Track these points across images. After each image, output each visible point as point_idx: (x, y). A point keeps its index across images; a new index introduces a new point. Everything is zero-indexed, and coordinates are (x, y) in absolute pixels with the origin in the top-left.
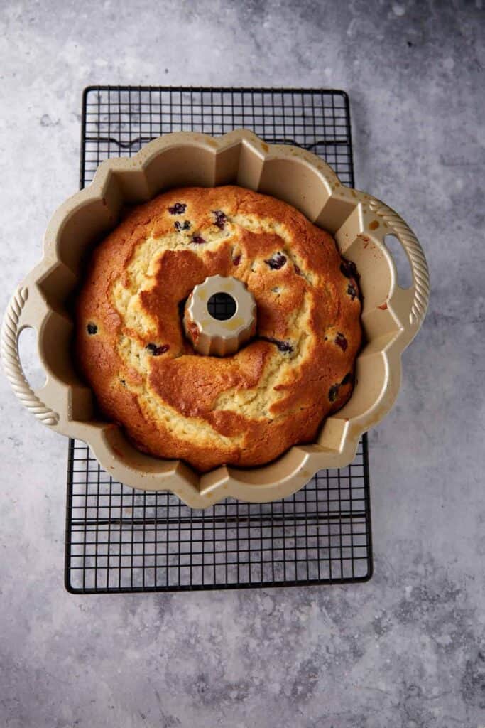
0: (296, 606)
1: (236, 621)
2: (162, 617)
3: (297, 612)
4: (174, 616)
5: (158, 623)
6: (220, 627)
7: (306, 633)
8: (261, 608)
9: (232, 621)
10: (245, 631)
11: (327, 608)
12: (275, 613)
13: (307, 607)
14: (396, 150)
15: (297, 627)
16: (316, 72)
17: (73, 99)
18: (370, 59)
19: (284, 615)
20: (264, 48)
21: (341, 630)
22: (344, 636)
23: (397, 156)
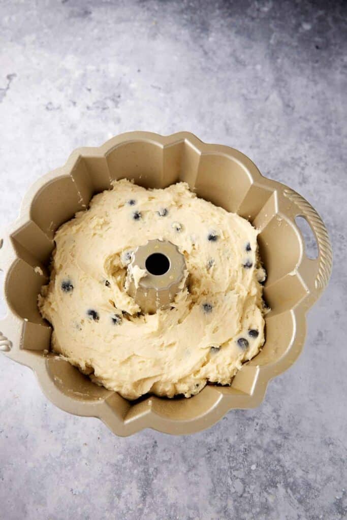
0: (263, 487)
1: (210, 503)
2: (144, 500)
3: (265, 494)
4: (155, 499)
5: (141, 506)
6: (196, 509)
7: (274, 514)
8: (233, 490)
9: (208, 503)
10: (218, 512)
11: (291, 489)
12: (245, 495)
13: (274, 489)
14: (315, 118)
15: (266, 508)
16: (250, 67)
17: (70, 91)
18: (289, 58)
19: (254, 497)
20: (210, 54)
21: (307, 511)
22: (309, 516)
23: (316, 122)
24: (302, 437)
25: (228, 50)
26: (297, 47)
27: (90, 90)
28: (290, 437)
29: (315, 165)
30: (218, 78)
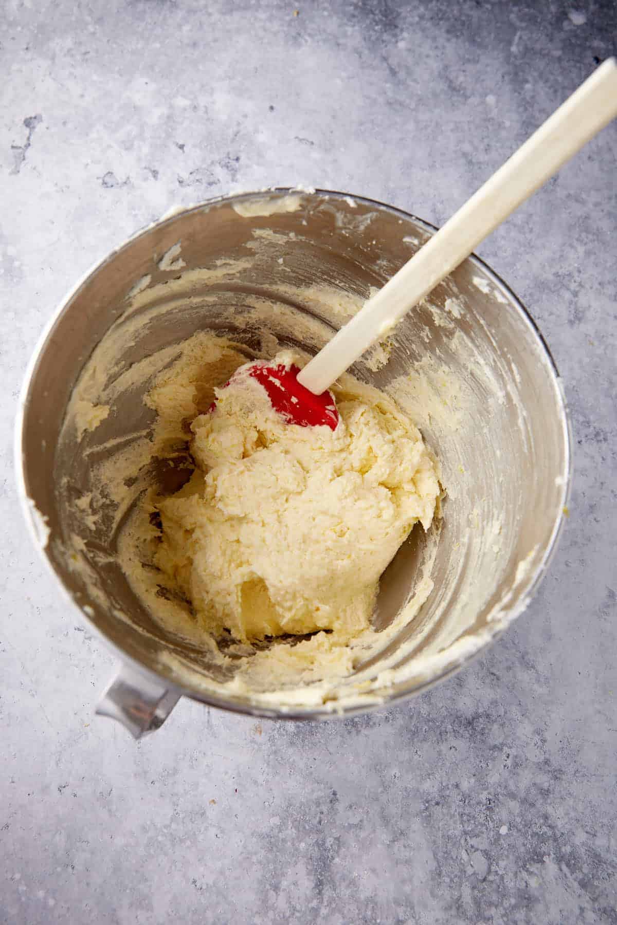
0: (521, 864)
1: (433, 895)
2: (320, 893)
3: (524, 874)
4: (338, 891)
5: (315, 903)
6: (410, 905)
7: (540, 907)
8: (470, 871)
9: (428, 893)
10: (447, 908)
11: (568, 865)
12: (491, 878)
13: (539, 865)
14: (594, 197)
15: (525, 898)
16: (474, 100)
17: (145, 150)
18: (547, 81)
19: (505, 881)
20: (402, 74)
21: (594, 900)
22: (599, 909)
23: (597, 204)
24: (583, 776)
25: (435, 65)
26: (559, 59)
27: (182, 147)
28: (564, 777)
29: (596, 286)
30: (417, 122)
